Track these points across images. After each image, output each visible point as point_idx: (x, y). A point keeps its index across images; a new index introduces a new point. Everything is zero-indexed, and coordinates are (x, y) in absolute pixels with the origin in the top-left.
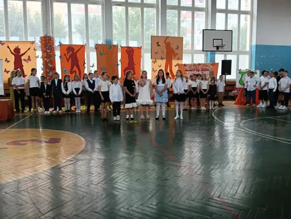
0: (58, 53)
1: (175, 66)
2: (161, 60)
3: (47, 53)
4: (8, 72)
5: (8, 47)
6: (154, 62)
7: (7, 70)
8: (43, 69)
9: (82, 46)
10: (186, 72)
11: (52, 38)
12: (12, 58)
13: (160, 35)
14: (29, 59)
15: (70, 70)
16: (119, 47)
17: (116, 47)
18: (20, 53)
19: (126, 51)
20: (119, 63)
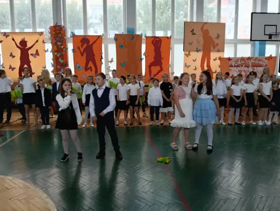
0: (70, 46)
1: (214, 60)
2: (196, 53)
3: (57, 45)
4: (13, 69)
5: (13, 39)
6: (187, 55)
7: (12, 67)
8: (53, 66)
9: (99, 37)
10: (231, 68)
11: (64, 27)
12: (18, 53)
13: (195, 20)
14: (37, 53)
15: (84, 66)
16: (143, 37)
17: (140, 37)
18: (26, 46)
19: (152, 42)
20: (143, 57)
